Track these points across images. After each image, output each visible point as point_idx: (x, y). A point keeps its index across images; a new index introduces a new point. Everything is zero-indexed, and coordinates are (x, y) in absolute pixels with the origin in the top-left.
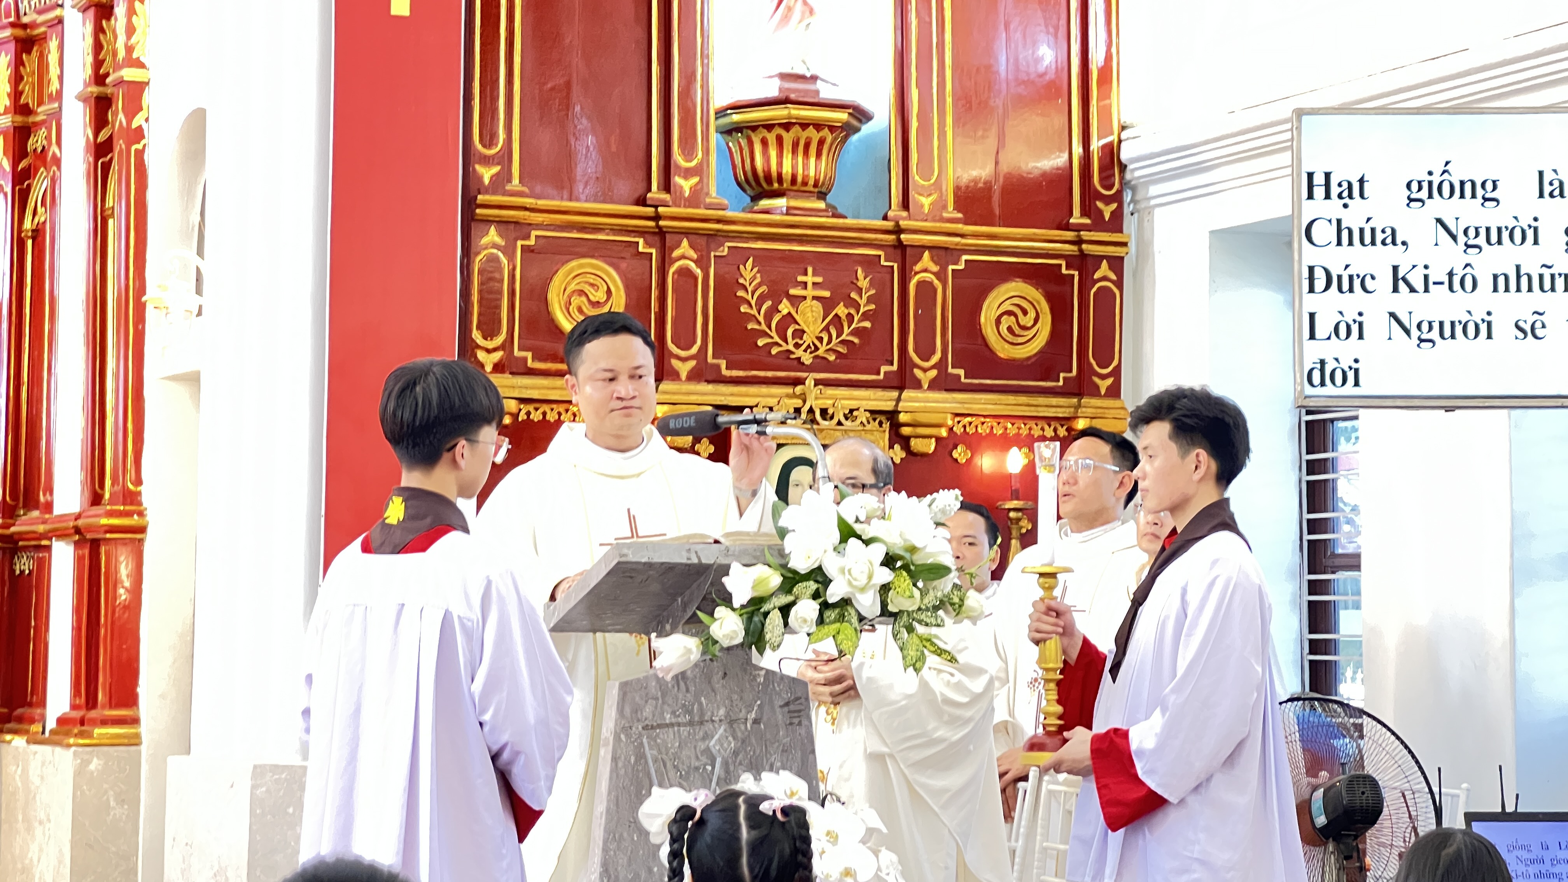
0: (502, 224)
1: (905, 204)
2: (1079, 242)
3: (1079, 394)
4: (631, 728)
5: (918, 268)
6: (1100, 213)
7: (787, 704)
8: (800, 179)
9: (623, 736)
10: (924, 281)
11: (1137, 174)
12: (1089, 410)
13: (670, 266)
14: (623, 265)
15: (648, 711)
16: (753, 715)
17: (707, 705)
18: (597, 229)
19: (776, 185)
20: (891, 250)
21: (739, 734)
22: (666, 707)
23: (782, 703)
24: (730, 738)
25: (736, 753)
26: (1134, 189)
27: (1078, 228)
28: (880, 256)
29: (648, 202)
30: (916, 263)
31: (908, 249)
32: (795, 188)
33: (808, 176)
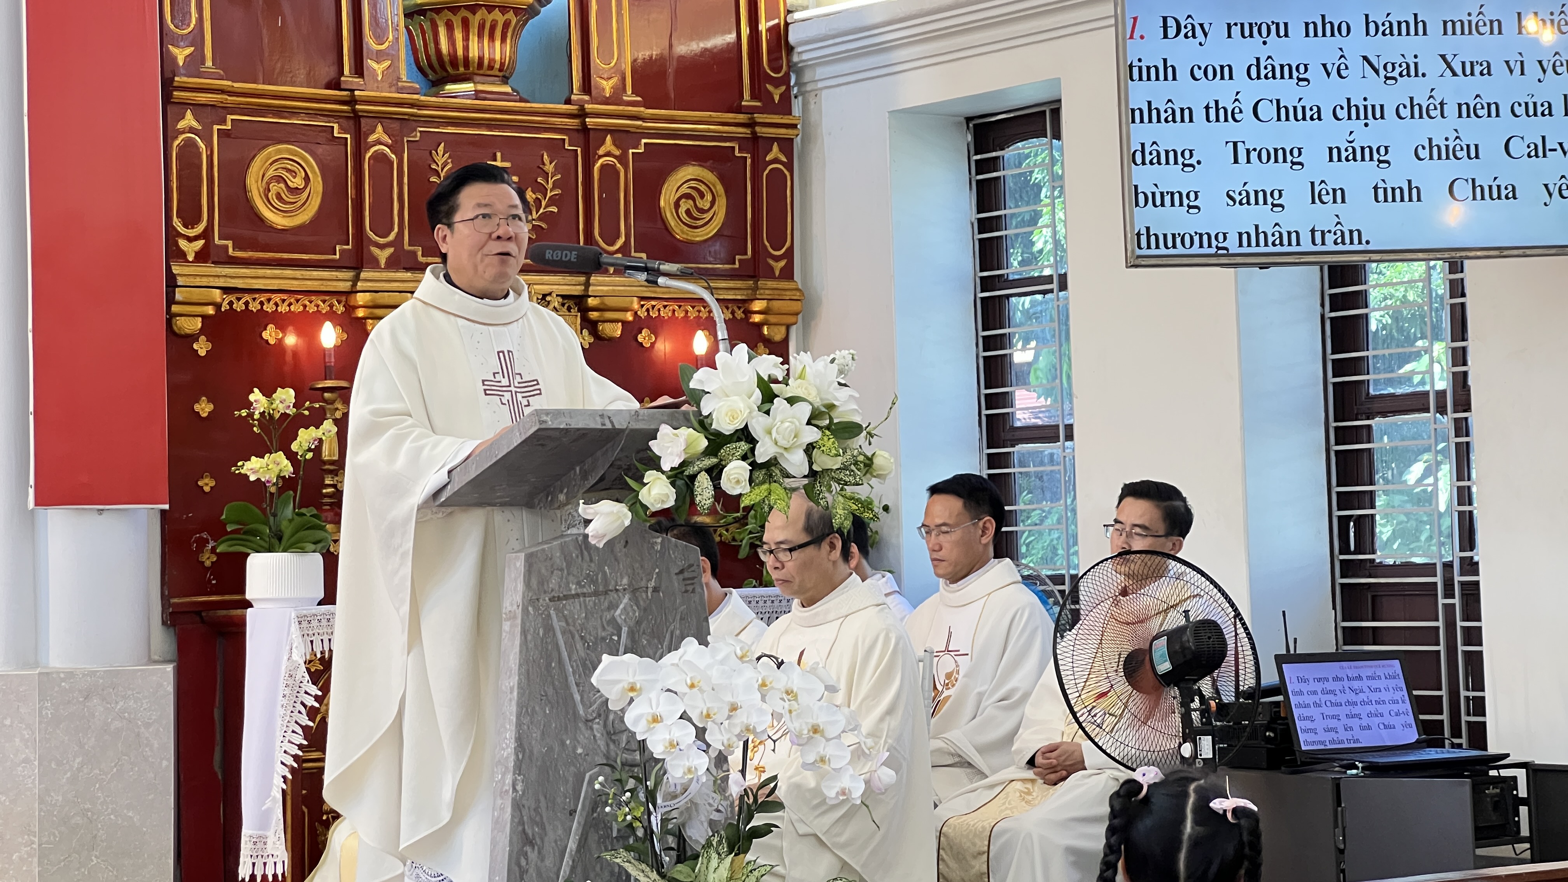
0: (198, 108)
1: (587, 87)
2: (751, 125)
3: (754, 277)
4: (538, 599)
5: (601, 152)
6: (770, 95)
7: (681, 572)
8: (486, 62)
9: (530, 608)
10: (607, 164)
11: (805, 57)
12: (767, 292)
13: (366, 153)
14: (320, 150)
15: (553, 583)
16: (652, 584)
17: (611, 574)
18: (293, 112)
19: (462, 69)
20: (575, 135)
21: (642, 603)
22: (571, 578)
23: (677, 571)
24: (635, 608)
25: (638, 623)
26: (799, 72)
27: (751, 111)
28: (564, 139)
29: (343, 86)
30: (598, 148)
31: (591, 132)
32: (481, 72)
33: (494, 60)
